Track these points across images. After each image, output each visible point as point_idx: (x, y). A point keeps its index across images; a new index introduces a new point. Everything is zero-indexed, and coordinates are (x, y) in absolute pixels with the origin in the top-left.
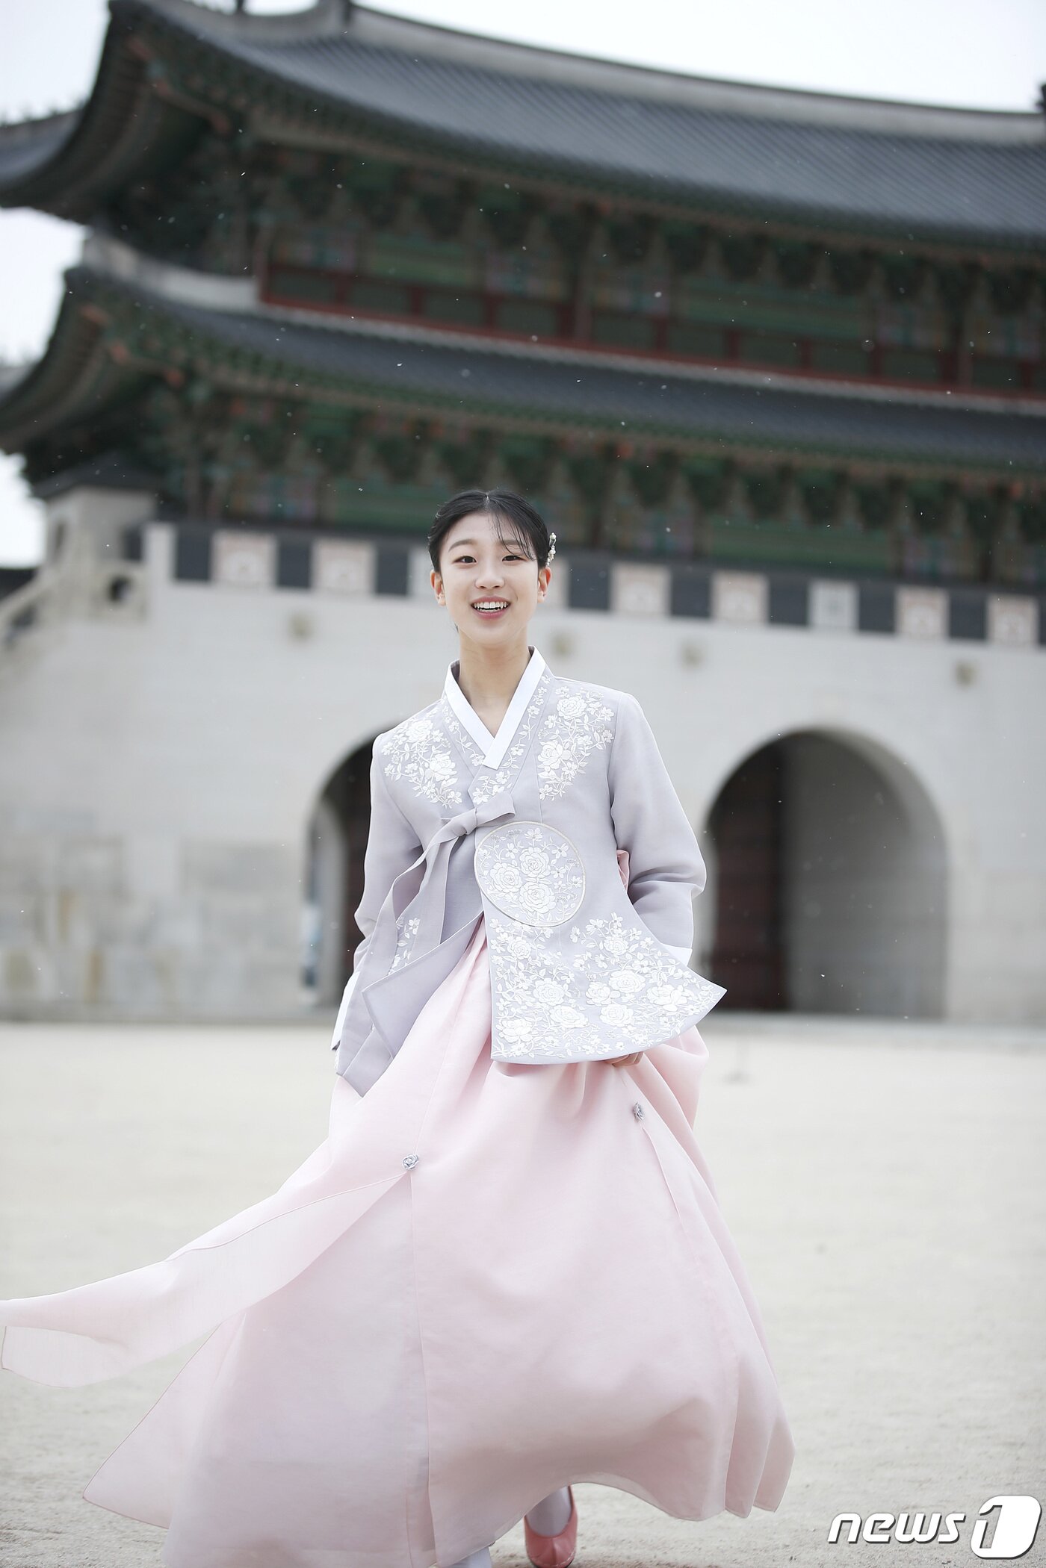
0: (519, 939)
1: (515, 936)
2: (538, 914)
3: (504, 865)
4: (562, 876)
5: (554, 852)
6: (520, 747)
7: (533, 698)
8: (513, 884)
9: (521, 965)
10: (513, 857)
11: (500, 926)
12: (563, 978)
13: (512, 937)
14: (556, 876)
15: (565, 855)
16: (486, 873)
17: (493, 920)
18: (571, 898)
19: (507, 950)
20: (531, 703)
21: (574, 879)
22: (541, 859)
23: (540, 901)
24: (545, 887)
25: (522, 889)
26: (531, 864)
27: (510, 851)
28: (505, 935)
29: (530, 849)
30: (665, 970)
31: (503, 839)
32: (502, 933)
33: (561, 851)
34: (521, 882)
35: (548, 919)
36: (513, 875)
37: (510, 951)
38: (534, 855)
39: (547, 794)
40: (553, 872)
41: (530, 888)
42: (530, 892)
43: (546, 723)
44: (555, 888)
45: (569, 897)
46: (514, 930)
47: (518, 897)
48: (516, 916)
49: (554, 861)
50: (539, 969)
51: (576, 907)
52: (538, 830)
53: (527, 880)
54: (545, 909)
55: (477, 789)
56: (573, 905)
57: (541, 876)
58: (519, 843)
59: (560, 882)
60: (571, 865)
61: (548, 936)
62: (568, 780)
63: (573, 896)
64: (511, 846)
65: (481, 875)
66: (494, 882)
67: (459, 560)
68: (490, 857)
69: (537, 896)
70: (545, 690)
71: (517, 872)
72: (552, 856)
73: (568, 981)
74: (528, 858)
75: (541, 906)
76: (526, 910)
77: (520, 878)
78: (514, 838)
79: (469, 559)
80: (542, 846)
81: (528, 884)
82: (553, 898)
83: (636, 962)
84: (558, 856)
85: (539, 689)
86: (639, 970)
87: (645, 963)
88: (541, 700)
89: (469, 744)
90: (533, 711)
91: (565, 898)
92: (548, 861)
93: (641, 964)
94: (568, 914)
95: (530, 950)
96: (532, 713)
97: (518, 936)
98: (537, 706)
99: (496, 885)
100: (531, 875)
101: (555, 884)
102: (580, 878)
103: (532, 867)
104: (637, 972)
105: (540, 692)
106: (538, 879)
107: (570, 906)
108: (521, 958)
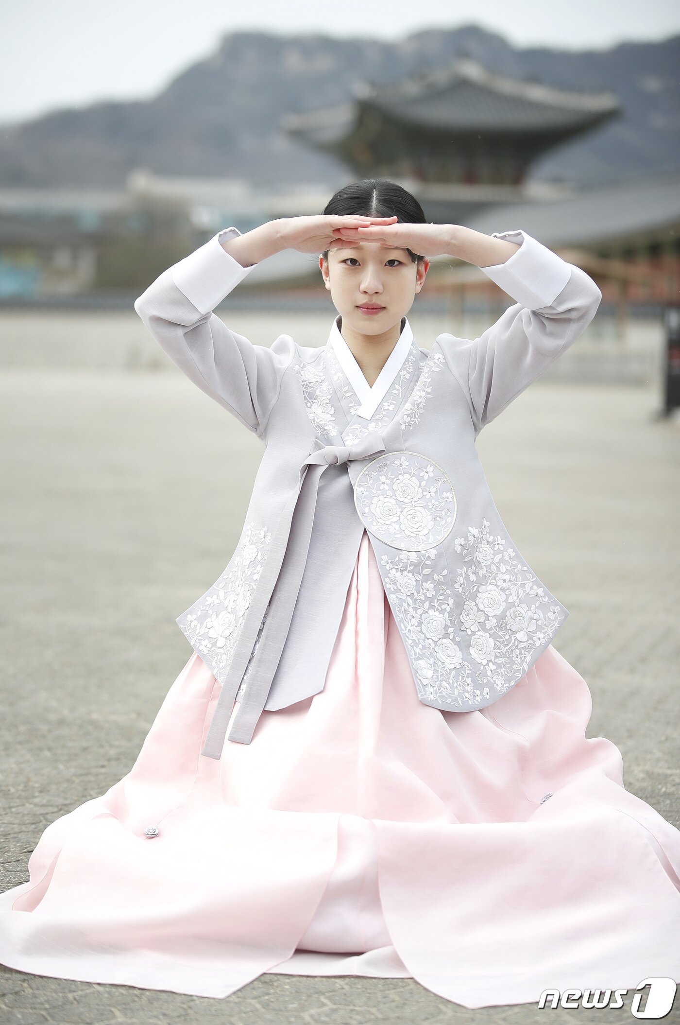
0: (405, 573)
1: (402, 571)
2: (420, 537)
3: (381, 498)
4: (434, 495)
5: (421, 474)
6: (391, 404)
7: (404, 365)
9: (410, 601)
10: (387, 488)
11: (390, 561)
12: (444, 606)
13: (399, 573)
14: (428, 496)
15: (431, 475)
16: (367, 510)
17: (383, 557)
18: (446, 513)
19: (397, 587)
20: (403, 368)
21: (445, 495)
22: (412, 484)
23: (420, 524)
24: (421, 509)
25: (402, 517)
26: (404, 491)
27: (383, 483)
28: (394, 570)
29: (400, 477)
31: (375, 473)
32: (391, 569)
33: (427, 473)
35: (430, 540)
36: (391, 505)
37: (400, 588)
38: (406, 482)
39: (407, 424)
40: (425, 493)
41: (409, 513)
42: (409, 517)
44: (430, 507)
45: (444, 513)
46: (401, 565)
47: (400, 527)
48: (402, 546)
49: (423, 483)
50: (423, 602)
51: (452, 521)
52: (403, 459)
53: (404, 506)
54: (426, 531)
55: (350, 434)
56: (449, 520)
57: (415, 500)
58: (389, 473)
59: (433, 501)
60: (440, 482)
61: (433, 557)
63: (447, 511)
64: (383, 479)
65: (363, 513)
67: (345, 261)
68: (367, 493)
69: (416, 519)
71: (393, 501)
72: (421, 479)
74: (400, 485)
75: (421, 528)
76: (409, 537)
77: (397, 506)
78: (385, 470)
80: (410, 471)
81: (405, 510)
82: (430, 518)
83: (500, 575)
84: (426, 478)
85: (409, 357)
86: (502, 586)
87: (507, 577)
88: (411, 367)
89: (348, 394)
90: (404, 375)
91: (440, 515)
92: (418, 484)
93: (504, 578)
94: (445, 530)
95: (415, 584)
96: (404, 376)
97: (403, 570)
98: (407, 372)
99: (378, 520)
100: (406, 501)
101: (429, 504)
102: (449, 493)
103: (406, 493)
104: (499, 588)
105: (410, 360)
106: (413, 503)
107: (446, 521)
108: (409, 594)
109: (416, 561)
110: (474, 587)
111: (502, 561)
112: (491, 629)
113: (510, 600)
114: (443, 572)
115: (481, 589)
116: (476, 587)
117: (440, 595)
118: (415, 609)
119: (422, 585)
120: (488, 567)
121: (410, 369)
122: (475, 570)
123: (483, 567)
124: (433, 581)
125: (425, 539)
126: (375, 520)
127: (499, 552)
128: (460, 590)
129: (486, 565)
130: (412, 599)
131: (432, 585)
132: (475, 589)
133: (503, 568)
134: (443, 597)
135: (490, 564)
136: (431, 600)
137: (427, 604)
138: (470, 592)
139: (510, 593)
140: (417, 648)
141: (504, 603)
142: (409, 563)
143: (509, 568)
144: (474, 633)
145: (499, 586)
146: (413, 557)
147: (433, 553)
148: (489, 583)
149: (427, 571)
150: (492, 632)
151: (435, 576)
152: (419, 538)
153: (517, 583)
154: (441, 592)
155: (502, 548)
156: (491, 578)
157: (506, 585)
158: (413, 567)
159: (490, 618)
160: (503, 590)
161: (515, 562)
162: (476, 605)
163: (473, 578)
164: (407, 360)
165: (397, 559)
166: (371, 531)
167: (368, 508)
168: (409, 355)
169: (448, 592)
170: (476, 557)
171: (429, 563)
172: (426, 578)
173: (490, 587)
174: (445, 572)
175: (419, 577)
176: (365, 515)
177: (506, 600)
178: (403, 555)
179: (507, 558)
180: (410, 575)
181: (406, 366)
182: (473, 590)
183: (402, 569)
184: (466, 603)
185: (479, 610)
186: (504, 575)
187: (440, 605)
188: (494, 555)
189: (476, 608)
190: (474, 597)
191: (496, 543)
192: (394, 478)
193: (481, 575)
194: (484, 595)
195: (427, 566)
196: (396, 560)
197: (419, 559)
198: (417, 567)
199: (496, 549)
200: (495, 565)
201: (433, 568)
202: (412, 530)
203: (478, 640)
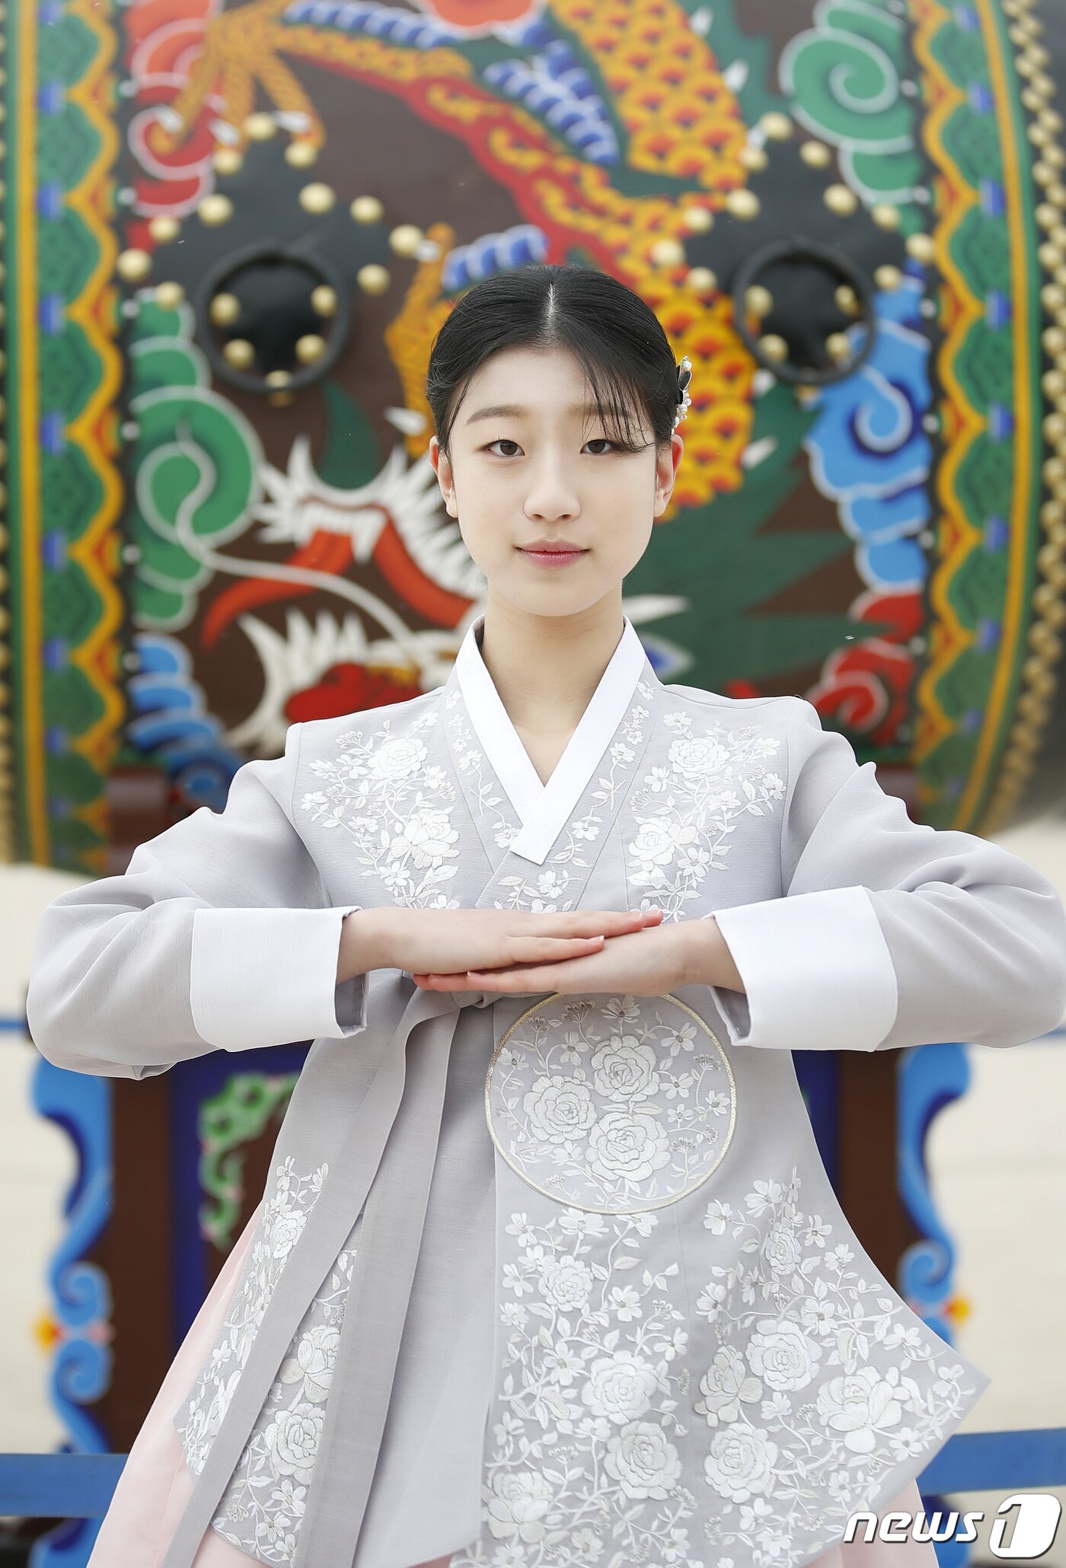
0: (567, 1260)
1: (559, 1255)
2: (627, 1183)
3: (556, 1081)
4: (685, 1094)
5: (665, 1043)
6: (592, 824)
7: (620, 726)
8: (575, 1121)
9: (564, 1325)
11: (530, 1228)
12: (659, 1347)
13: (552, 1258)
14: (672, 1094)
15: (689, 1046)
16: (511, 1104)
17: (515, 1217)
18: (706, 1140)
19: (536, 1290)
20: (618, 737)
21: (711, 1097)
22: (638, 1060)
23: (634, 1154)
24: (647, 1121)
25: (596, 1132)
26: (616, 1074)
28: (539, 1250)
29: (615, 1041)
30: (869, 1327)
31: (556, 1023)
32: (532, 1247)
33: (678, 1040)
34: (593, 1116)
35: (648, 1195)
36: (575, 1100)
37: (545, 1291)
40: (665, 1086)
41: (614, 1125)
42: (612, 1135)
43: (648, 779)
44: (670, 1120)
45: (700, 1138)
46: (559, 1239)
49: (667, 1063)
50: (602, 1331)
51: (715, 1158)
53: (606, 1108)
54: (645, 1171)
56: (708, 1155)
57: (638, 1097)
58: (591, 1029)
59: (681, 1107)
60: (706, 1067)
61: (645, 1230)
62: (690, 888)
63: (708, 1135)
64: (573, 1038)
66: (530, 1122)
67: (487, 448)
68: (528, 1065)
69: (630, 1142)
70: (646, 713)
72: (661, 1053)
73: (670, 1355)
74: (608, 1062)
75: (636, 1164)
76: (599, 1179)
77: (591, 1106)
78: (581, 1019)
79: (509, 447)
80: (640, 1032)
81: (609, 1118)
82: (663, 1143)
83: (810, 1303)
84: (674, 1052)
85: (634, 710)
86: (813, 1327)
87: (828, 1308)
88: (638, 733)
89: (494, 801)
90: (621, 753)
91: (691, 1141)
92: (653, 1063)
93: (820, 1310)
94: (694, 1177)
95: (589, 1286)
96: (619, 757)
97: (565, 1253)
98: (629, 745)
99: (534, 1130)
100: (616, 1097)
101: (671, 1112)
102: (723, 1094)
103: (619, 1078)
104: (807, 1332)
105: (636, 716)
106: (631, 1106)
107: (701, 1158)
108: (567, 1308)
109: (601, 1236)
110: (747, 1317)
111: (820, 1271)
112: (774, 1421)
113: (833, 1360)
114: (668, 1270)
115: (764, 1326)
116: (752, 1318)
117: (654, 1320)
118: (576, 1347)
119: (609, 1291)
120: (786, 1279)
121: (636, 737)
122: (758, 1278)
123: (774, 1277)
124: (639, 1286)
125: (638, 1191)
126: (525, 1128)
127: (814, 1250)
128: (712, 1316)
129: (780, 1273)
130: (573, 1322)
131: (636, 1296)
132: (748, 1323)
133: (821, 1287)
134: (660, 1326)
135: (791, 1275)
136: (626, 1329)
137: (612, 1338)
138: (735, 1326)
139: (833, 1344)
140: (530, 1441)
141: (816, 1366)
142: (581, 1236)
143: (834, 1287)
144: (724, 1425)
145: (807, 1327)
146: (595, 1227)
147: (646, 1224)
148: (782, 1316)
149: (623, 1262)
150: (774, 1429)
151: (647, 1276)
152: (623, 1185)
153: (853, 1321)
154: (657, 1313)
155: (821, 1243)
156: (789, 1305)
157: (824, 1327)
158: (589, 1248)
159: (776, 1396)
160: (816, 1337)
161: (852, 1275)
162: (745, 1361)
163: (749, 1296)
164: (627, 717)
165: (552, 1224)
166: (503, 1153)
167: (517, 1099)
168: (633, 704)
169: (677, 1315)
170: (765, 1249)
171: (631, 1242)
172: (621, 1278)
173: (786, 1326)
174: (673, 1270)
175: (604, 1274)
176: (503, 1115)
177: (822, 1361)
178: (571, 1218)
179: (832, 1264)
180: (580, 1265)
181: (624, 732)
182: (743, 1322)
183: (560, 1248)
184: (720, 1350)
185: (749, 1373)
186: (823, 1303)
187: (650, 1343)
188: (803, 1256)
189: (741, 1367)
190: (742, 1340)
191: (809, 1230)
192: (599, 1042)
193: (765, 1294)
194: (769, 1342)
195: (626, 1250)
196: (547, 1227)
197: (606, 1230)
198: (600, 1251)
199: (807, 1243)
200: (802, 1278)
201: (645, 1257)
202: (610, 1165)
203: (733, 1443)
